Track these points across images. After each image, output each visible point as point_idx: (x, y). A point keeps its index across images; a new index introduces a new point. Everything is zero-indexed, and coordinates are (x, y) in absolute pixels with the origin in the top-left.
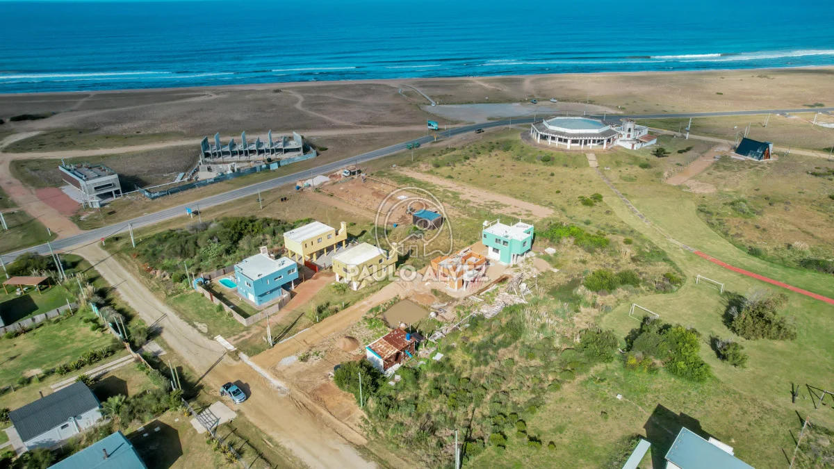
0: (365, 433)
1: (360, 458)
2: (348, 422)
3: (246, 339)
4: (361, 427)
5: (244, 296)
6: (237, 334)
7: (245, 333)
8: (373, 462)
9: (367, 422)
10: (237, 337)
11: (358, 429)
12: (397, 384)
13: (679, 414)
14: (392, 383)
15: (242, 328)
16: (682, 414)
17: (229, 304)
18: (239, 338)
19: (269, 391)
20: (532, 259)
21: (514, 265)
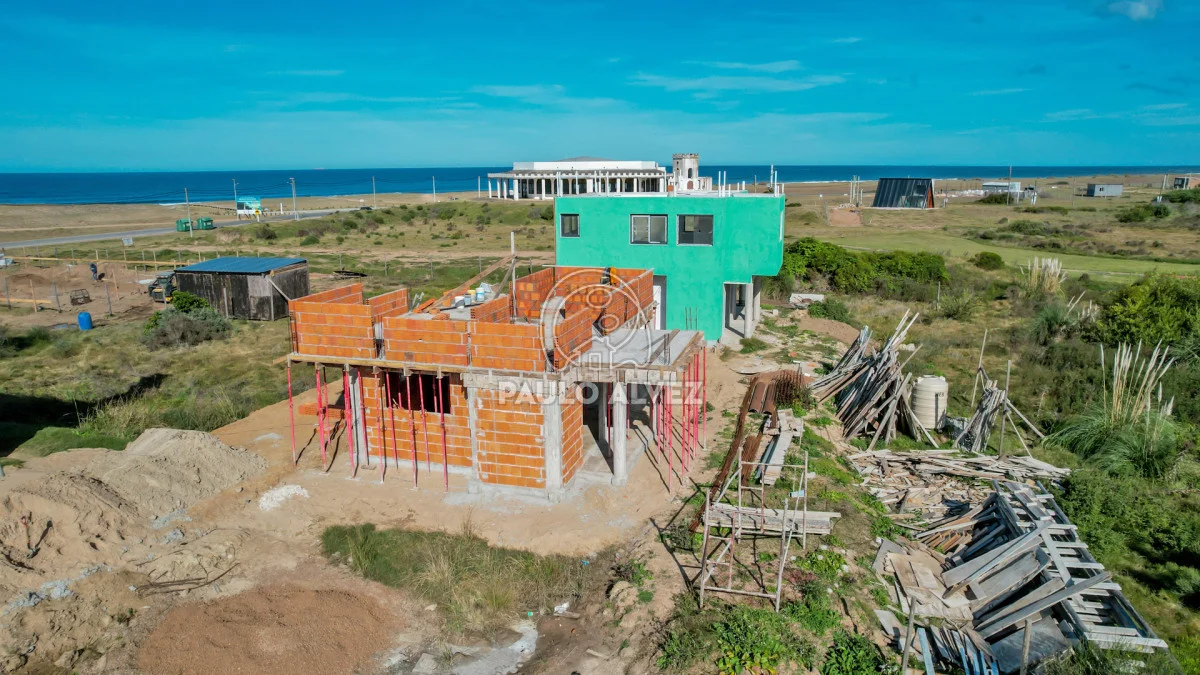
20: (792, 320)
21: (742, 342)
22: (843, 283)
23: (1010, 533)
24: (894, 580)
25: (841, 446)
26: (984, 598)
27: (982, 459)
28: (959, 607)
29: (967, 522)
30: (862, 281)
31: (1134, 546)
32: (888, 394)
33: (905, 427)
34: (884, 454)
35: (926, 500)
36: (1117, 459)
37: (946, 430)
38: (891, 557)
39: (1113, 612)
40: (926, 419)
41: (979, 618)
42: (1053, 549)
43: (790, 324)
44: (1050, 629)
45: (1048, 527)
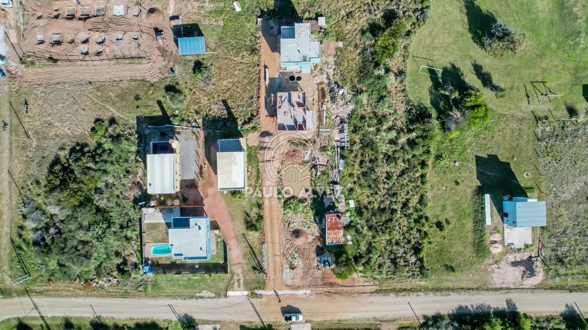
0: (372, 283)
1: (384, 297)
2: (359, 284)
3: (244, 282)
4: (367, 281)
6: (233, 282)
7: (236, 277)
8: (390, 293)
9: (366, 277)
10: (237, 284)
11: (366, 284)
12: (352, 240)
13: (487, 157)
14: (350, 243)
16: (488, 155)
18: (239, 284)
19: (305, 300)
23: (343, 132)
25: (330, 106)
34: (335, 106)
38: (335, 132)
42: (346, 135)
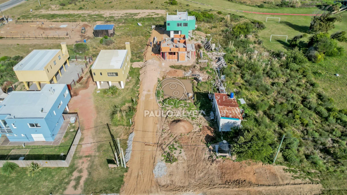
3: (87, 180)
4: (297, 178)
5: (26, 141)
6: (70, 181)
7: (76, 174)
9: (293, 171)
10: (73, 183)
11: (299, 181)
15: (66, 172)
17: (16, 157)
18: (78, 183)
20: (195, 32)
21: (191, 38)
22: (198, 20)
23: (220, 60)
24: (212, 64)
25: (206, 53)
26: (218, 65)
27: (218, 53)
28: (217, 66)
29: (217, 59)
30: (201, 19)
31: (228, 60)
32: (210, 47)
33: (211, 50)
34: (210, 53)
35: (214, 58)
36: (229, 52)
37: (215, 49)
38: (212, 63)
39: (226, 65)
40: (213, 49)
41: (218, 66)
42: (223, 61)
43: (195, 33)
44: (222, 66)
45: (223, 59)
